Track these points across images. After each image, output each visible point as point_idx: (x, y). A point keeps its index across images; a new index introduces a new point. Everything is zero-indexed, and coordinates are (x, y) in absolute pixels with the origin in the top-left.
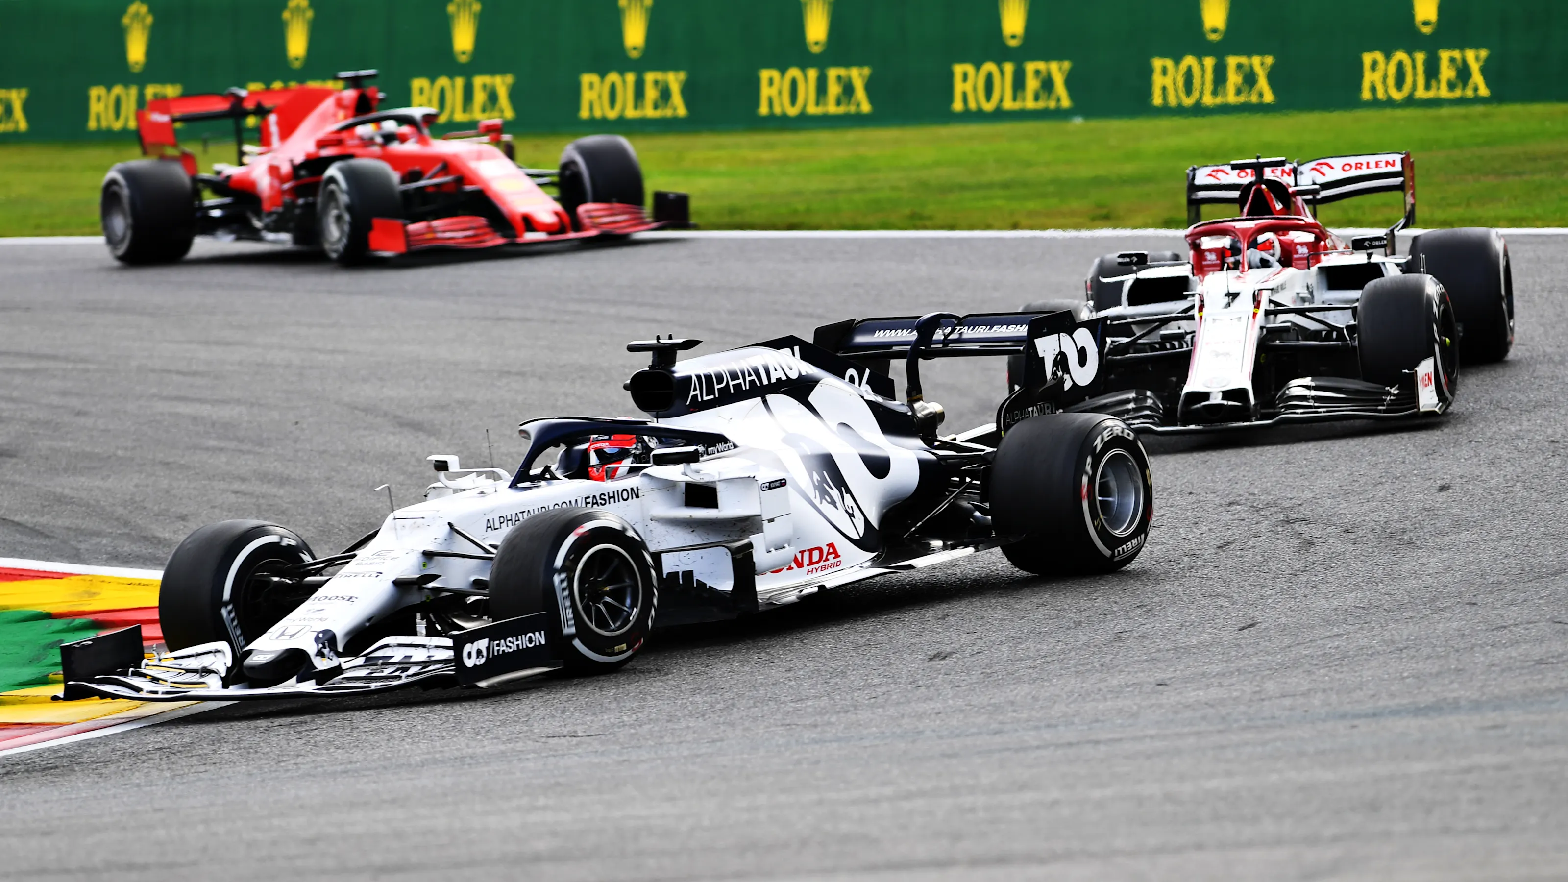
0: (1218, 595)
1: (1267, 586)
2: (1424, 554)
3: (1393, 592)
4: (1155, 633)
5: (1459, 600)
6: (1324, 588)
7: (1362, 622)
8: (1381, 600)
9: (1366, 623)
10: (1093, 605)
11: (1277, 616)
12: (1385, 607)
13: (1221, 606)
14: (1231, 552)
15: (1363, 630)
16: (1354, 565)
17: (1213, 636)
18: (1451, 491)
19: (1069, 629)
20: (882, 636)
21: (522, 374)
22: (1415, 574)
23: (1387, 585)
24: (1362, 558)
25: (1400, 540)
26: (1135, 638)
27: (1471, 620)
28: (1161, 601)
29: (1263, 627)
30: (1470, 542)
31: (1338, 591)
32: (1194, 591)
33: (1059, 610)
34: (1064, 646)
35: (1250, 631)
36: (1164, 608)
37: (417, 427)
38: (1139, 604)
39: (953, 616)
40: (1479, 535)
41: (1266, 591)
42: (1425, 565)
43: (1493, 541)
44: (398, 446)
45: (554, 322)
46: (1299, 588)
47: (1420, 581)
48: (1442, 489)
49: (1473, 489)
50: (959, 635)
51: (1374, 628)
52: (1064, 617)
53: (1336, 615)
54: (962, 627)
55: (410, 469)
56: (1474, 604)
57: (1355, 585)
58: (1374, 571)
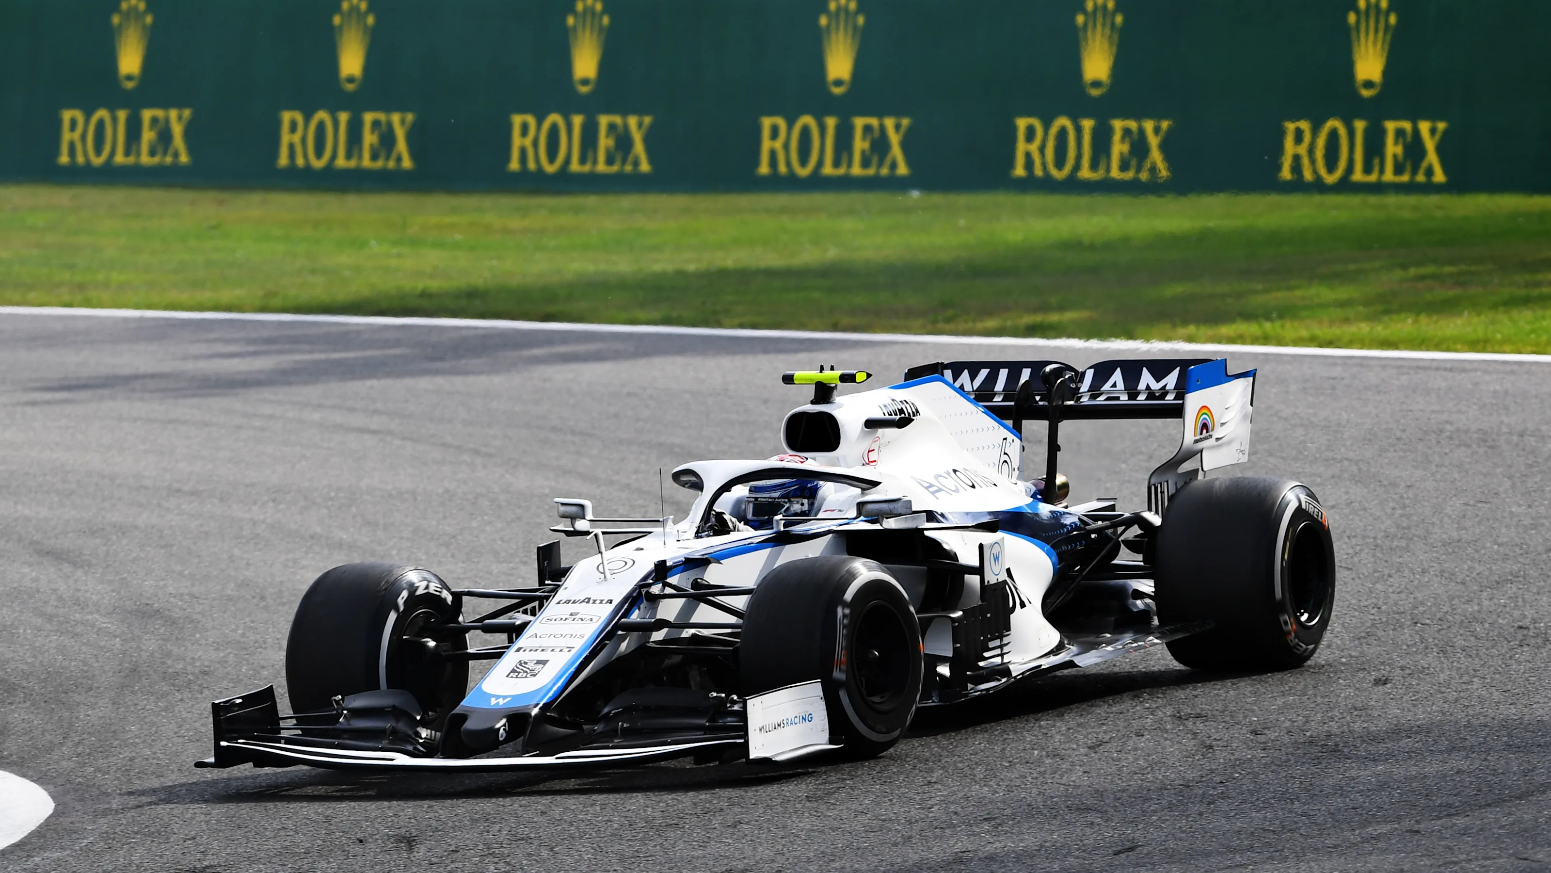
0: (1088, 809)
1: (1152, 799)
2: (1354, 765)
3: (1312, 813)
4: (1006, 854)
5: (1396, 826)
6: (1224, 806)
7: (1272, 850)
8: (1296, 823)
9: (1276, 851)
10: (927, 816)
11: (1163, 838)
12: (1302, 831)
13: (1092, 823)
14: (1106, 754)
15: (1273, 860)
16: (1263, 776)
17: (1080, 861)
18: (1388, 686)
19: (895, 844)
20: (655, 846)
21: (194, 493)
22: (1339, 789)
23: (1304, 804)
24: (1274, 767)
25: (1322, 746)
26: (980, 859)
27: (1412, 852)
28: (1014, 814)
29: (1145, 851)
30: (1413, 752)
31: (1242, 809)
32: (1057, 803)
33: (884, 820)
34: (889, 867)
35: (1128, 856)
36: (1019, 822)
37: (58, 556)
38: (986, 817)
39: (747, 823)
40: (1423, 744)
41: (1150, 806)
42: (1354, 779)
43: (1442, 752)
44: (35, 580)
45: (239, 427)
46: (1192, 803)
47: (1348, 800)
48: (1378, 682)
49: (1418, 684)
50: (754, 848)
51: (1287, 857)
52: (890, 830)
53: (1238, 840)
54: (758, 838)
55: (49, 610)
56: (1417, 832)
57: (1263, 802)
58: (1289, 785)
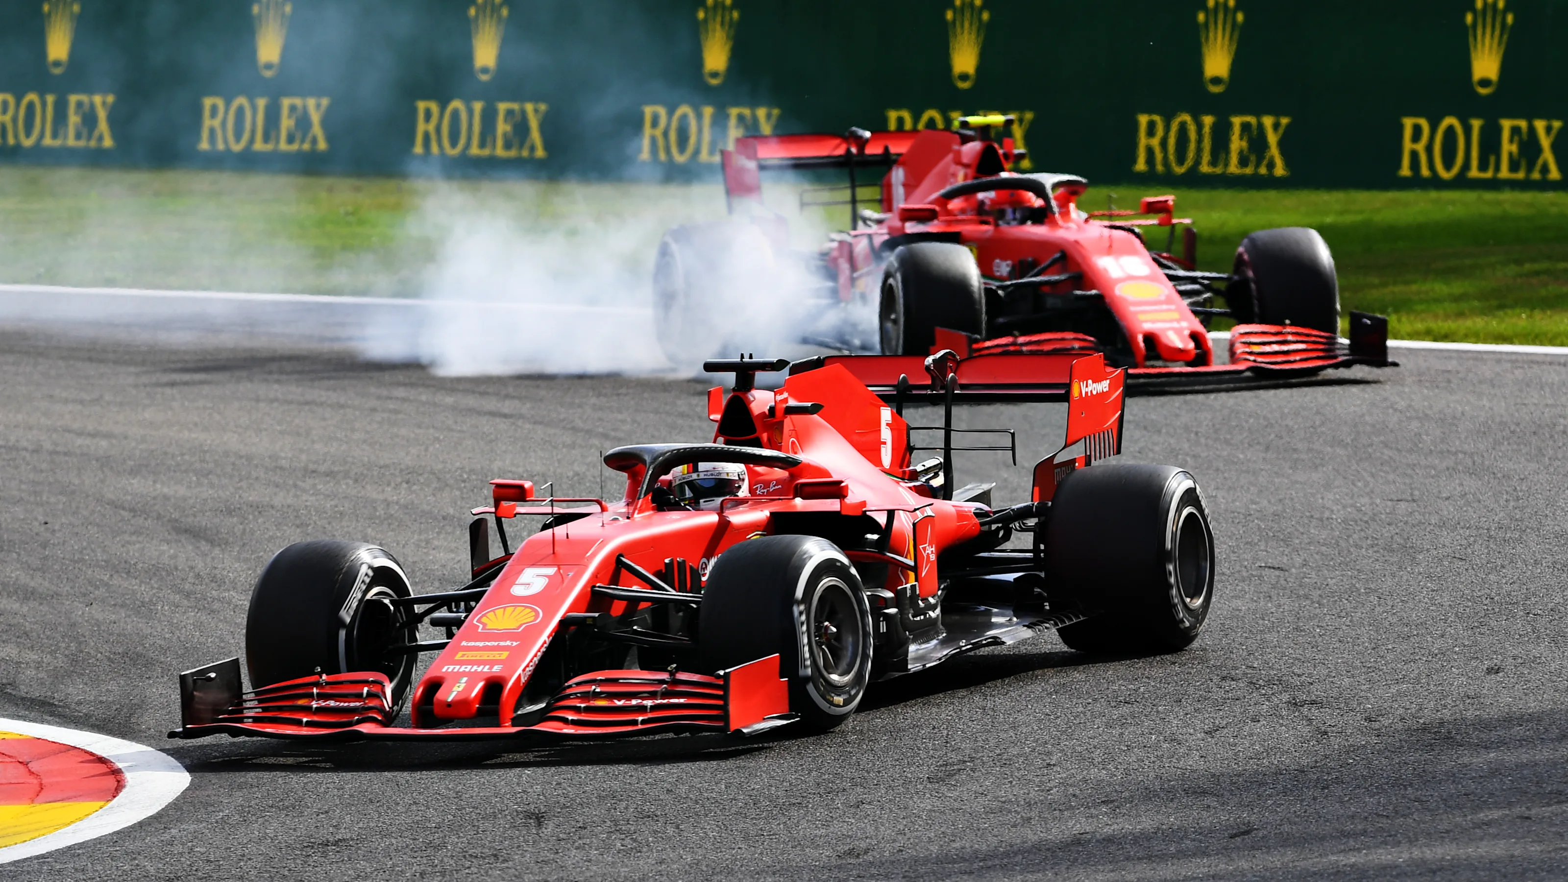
0: (1204, 793)
1: (1267, 783)
2: (1466, 752)
3: (1425, 799)
4: (1124, 836)
5: (1507, 812)
6: (1338, 791)
7: (1385, 834)
8: (1409, 808)
9: (1390, 836)
10: (1046, 798)
11: (1278, 822)
12: (1415, 817)
13: (1209, 806)
14: (1223, 739)
15: (1386, 844)
16: (1377, 762)
17: (1197, 844)
18: (1501, 674)
19: (1015, 826)
20: (779, 824)
21: (330, 474)
22: (1452, 777)
23: (1417, 790)
24: (1387, 753)
25: (1435, 733)
26: (1097, 841)
27: (1523, 838)
28: (1132, 797)
29: (1260, 835)
30: (1524, 740)
31: (1355, 794)
32: (1174, 786)
33: (1004, 802)
34: (1009, 848)
35: (1243, 840)
36: (1136, 804)
37: (195, 534)
38: (1103, 799)
39: (869, 803)
40: (1534, 732)
41: (1266, 790)
42: (1466, 766)
43: (1552, 740)
44: (174, 557)
45: (374, 410)
46: (1307, 788)
47: (1460, 786)
48: (1490, 671)
49: (1529, 673)
50: (877, 828)
51: (1400, 842)
52: (1010, 812)
53: (1352, 824)
54: (880, 818)
55: (187, 586)
56: (1528, 818)
57: (1377, 788)
58: (1402, 771)
